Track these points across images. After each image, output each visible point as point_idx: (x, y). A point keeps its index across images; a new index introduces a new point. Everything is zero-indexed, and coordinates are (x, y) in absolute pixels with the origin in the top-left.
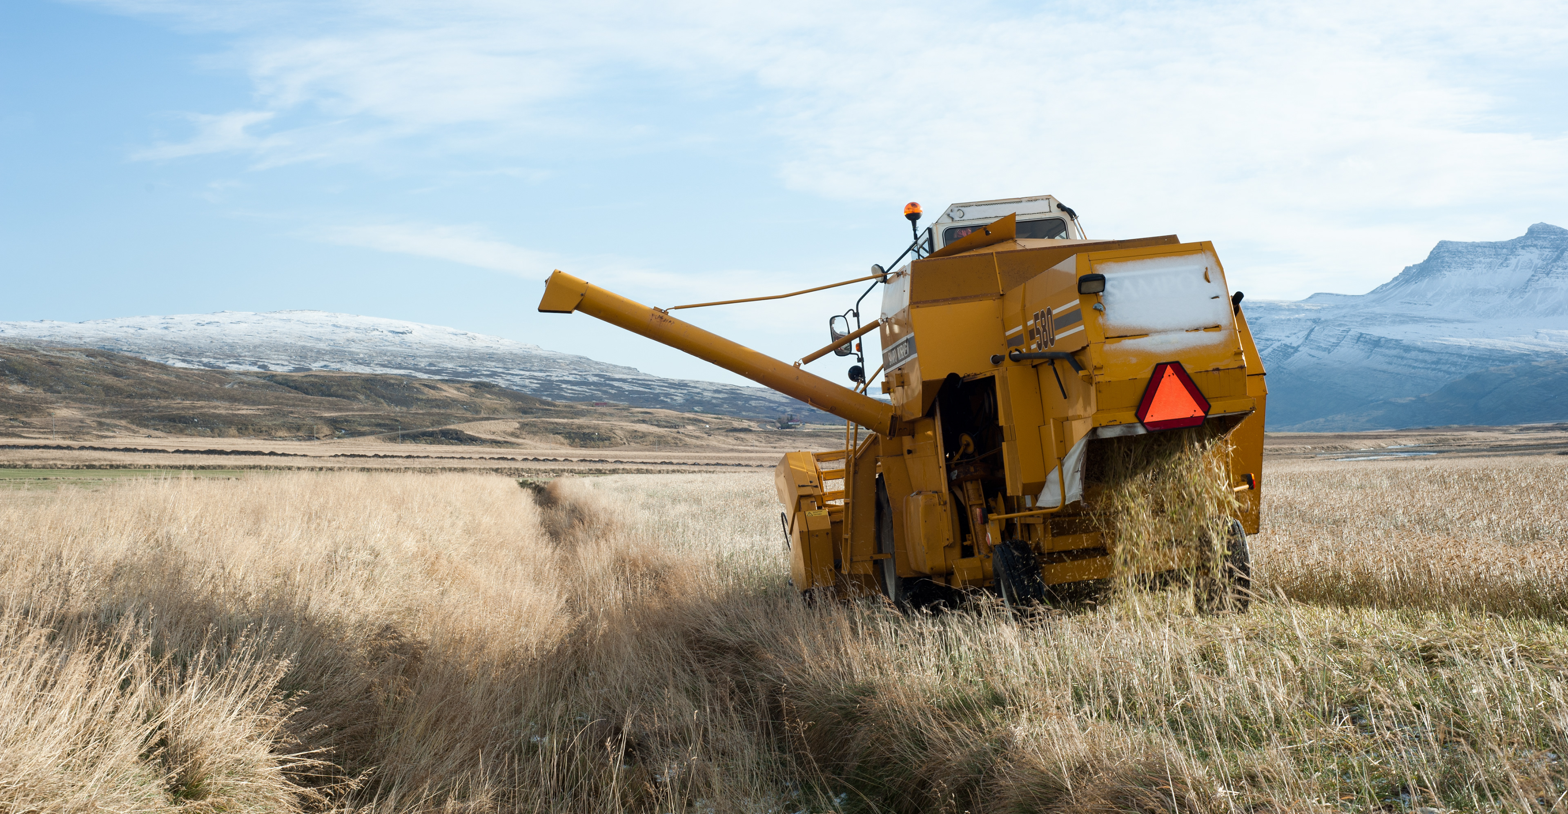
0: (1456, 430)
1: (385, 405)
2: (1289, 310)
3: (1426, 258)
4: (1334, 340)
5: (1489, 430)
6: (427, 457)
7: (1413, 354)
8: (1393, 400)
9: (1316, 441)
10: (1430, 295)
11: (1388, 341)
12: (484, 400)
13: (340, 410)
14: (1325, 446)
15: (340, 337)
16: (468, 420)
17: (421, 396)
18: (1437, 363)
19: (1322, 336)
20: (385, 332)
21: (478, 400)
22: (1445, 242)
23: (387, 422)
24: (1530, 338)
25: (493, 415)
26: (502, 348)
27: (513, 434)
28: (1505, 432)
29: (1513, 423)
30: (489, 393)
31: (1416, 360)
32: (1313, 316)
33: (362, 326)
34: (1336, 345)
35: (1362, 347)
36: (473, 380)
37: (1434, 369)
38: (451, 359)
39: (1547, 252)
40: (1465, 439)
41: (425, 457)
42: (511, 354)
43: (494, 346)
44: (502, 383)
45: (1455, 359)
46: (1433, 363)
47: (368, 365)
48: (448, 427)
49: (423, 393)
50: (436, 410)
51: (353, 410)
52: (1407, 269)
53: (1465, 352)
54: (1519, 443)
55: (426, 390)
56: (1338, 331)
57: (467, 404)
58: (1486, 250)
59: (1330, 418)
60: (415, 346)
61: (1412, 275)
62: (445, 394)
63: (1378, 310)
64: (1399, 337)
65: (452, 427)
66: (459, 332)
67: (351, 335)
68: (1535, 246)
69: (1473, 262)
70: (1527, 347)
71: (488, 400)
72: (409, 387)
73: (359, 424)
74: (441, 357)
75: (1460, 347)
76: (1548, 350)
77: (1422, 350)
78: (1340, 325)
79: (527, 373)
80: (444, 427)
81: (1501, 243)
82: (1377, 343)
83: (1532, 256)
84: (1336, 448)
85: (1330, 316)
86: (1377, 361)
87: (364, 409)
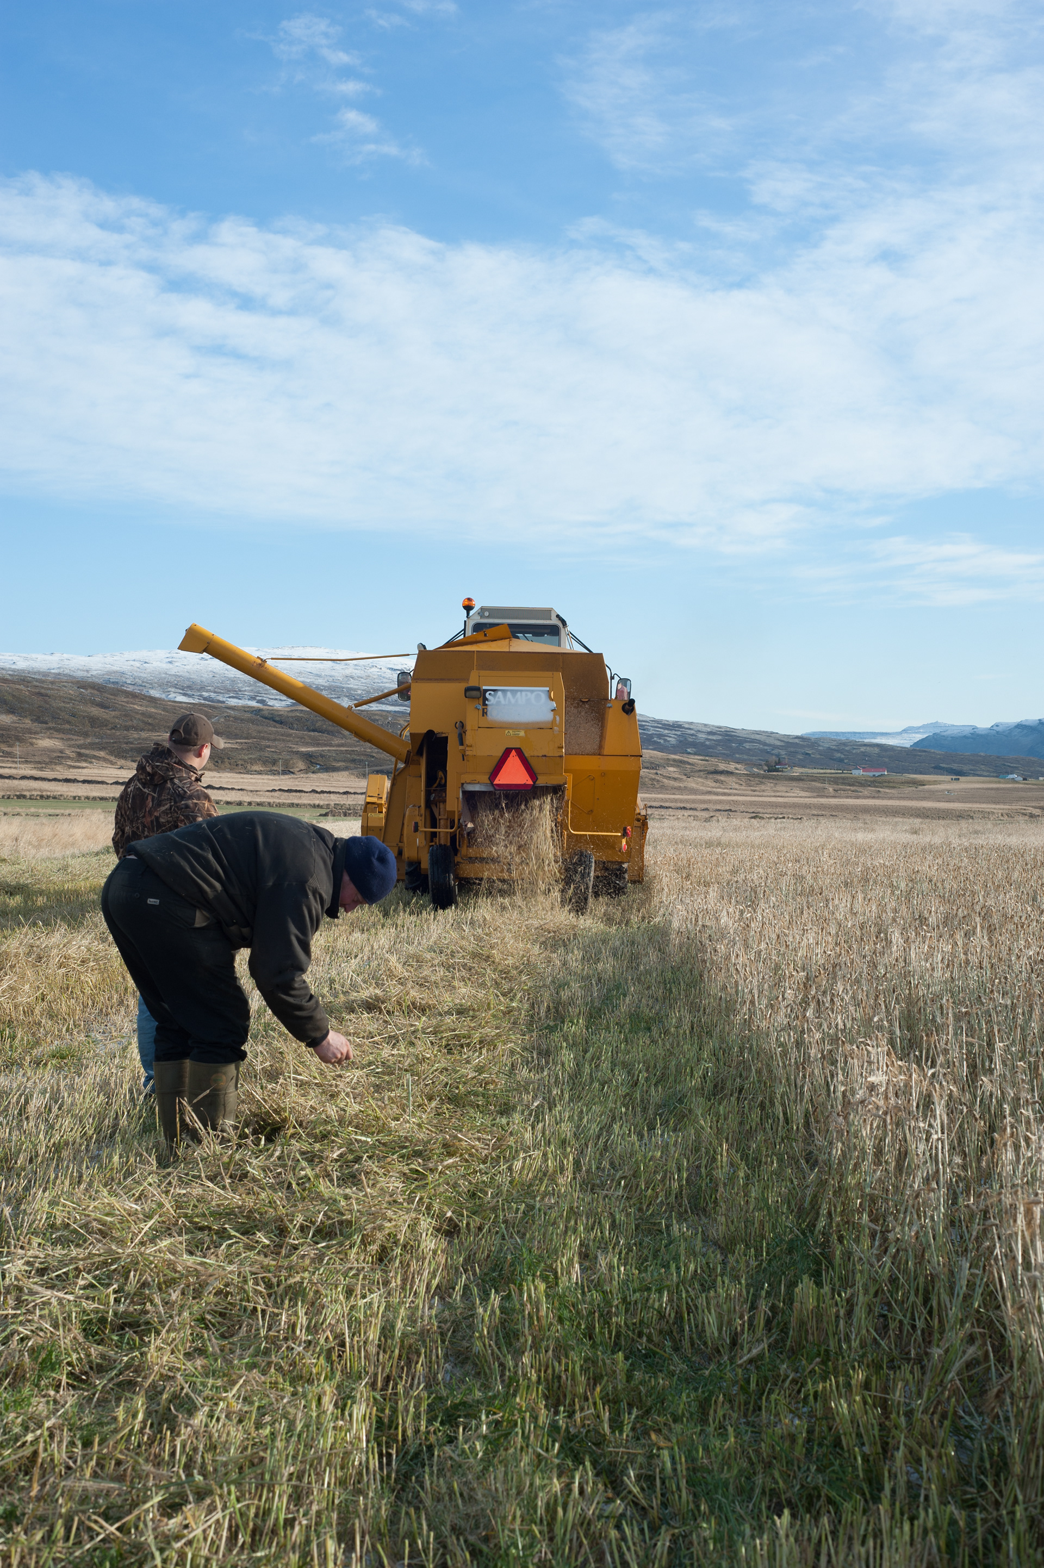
13: (318, 745)
20: (384, 669)
51: (331, 745)
73: (335, 760)
87: (342, 745)
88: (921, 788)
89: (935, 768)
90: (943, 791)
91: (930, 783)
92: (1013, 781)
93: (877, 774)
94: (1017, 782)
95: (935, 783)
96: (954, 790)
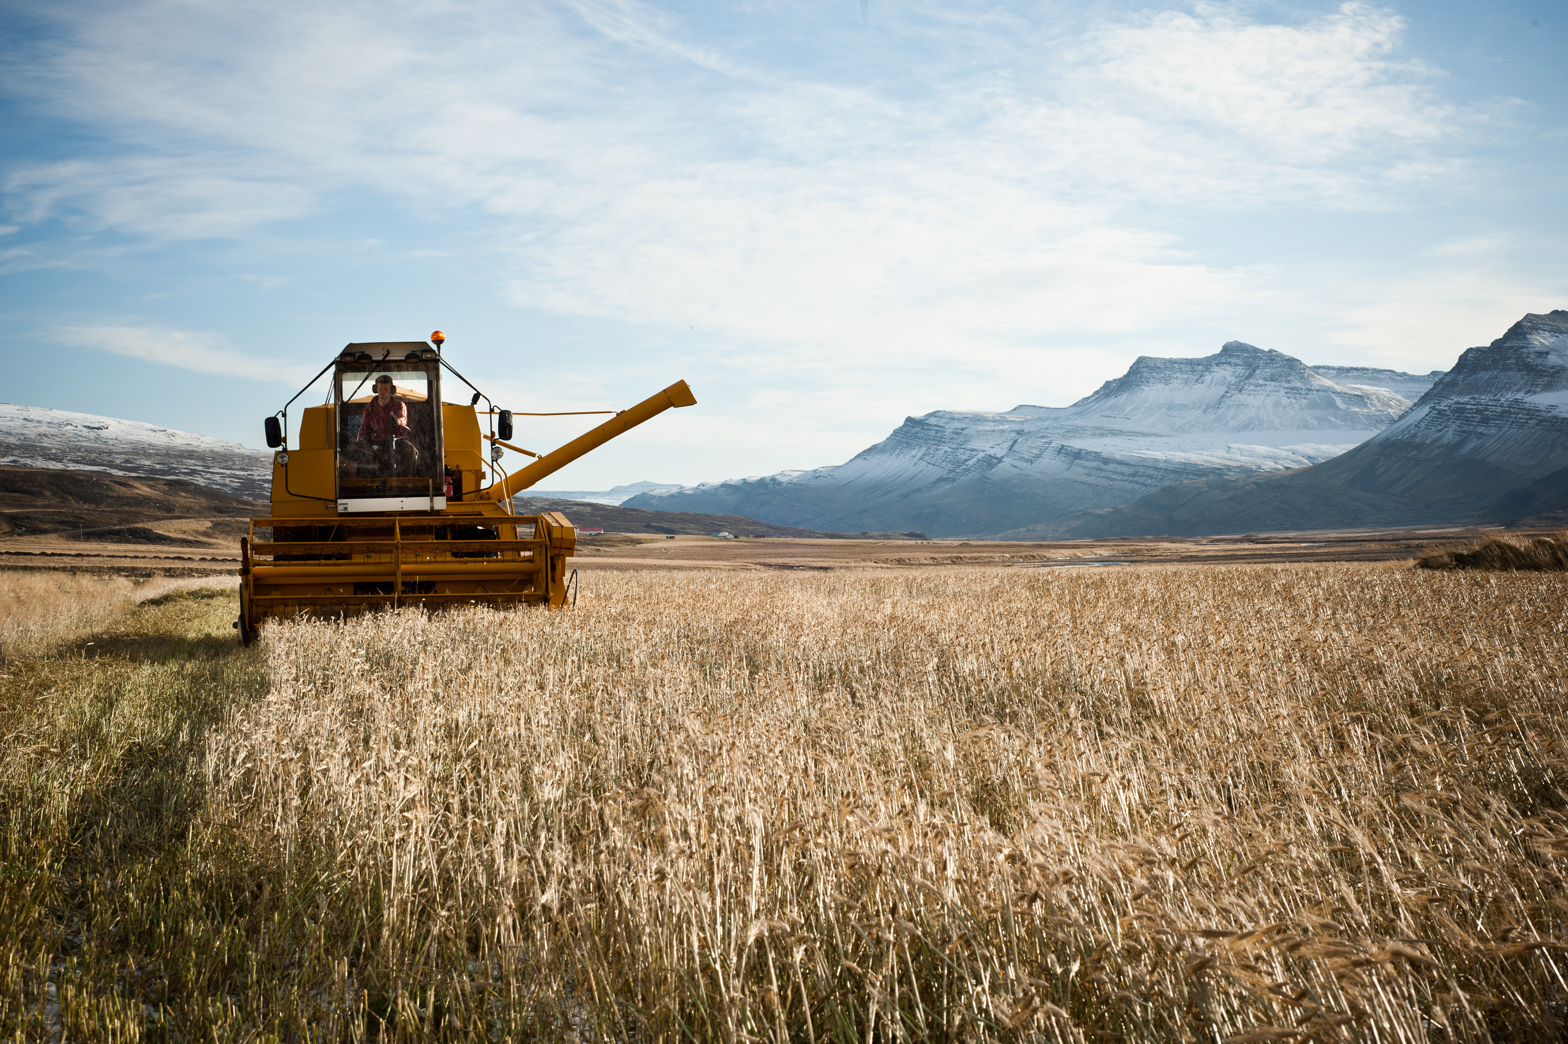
0: (1150, 541)
1: (73, 502)
2: (994, 421)
3: (1125, 373)
4: (1036, 452)
5: (1181, 542)
6: (98, 555)
7: (1112, 466)
8: (1091, 511)
9: (1015, 549)
10: (1128, 409)
11: (1088, 453)
12: (178, 498)
13: (22, 506)
14: (1023, 554)
15: (32, 431)
16: (158, 519)
17: (111, 494)
18: (1134, 475)
19: (1025, 447)
20: (80, 428)
21: (171, 498)
22: (1144, 358)
23: (71, 519)
24: (1222, 453)
25: (187, 513)
26: (203, 445)
27: (205, 534)
28: (1197, 543)
29: (1204, 535)
30: (183, 491)
31: (1115, 473)
32: (1017, 427)
33: (55, 421)
34: (1038, 456)
35: (1063, 458)
36: (171, 477)
37: (1131, 482)
38: (148, 456)
39: (1240, 370)
40: (1157, 550)
41: (95, 556)
42: (212, 451)
43: (195, 443)
44: (201, 481)
45: (1151, 472)
46: (1130, 475)
47: (60, 460)
48: (136, 525)
49: (113, 490)
50: (127, 508)
51: (36, 507)
52: (1108, 384)
53: (1161, 465)
54: (1209, 554)
55: (117, 487)
56: (1040, 443)
57: (160, 502)
58: (1183, 366)
59: (1031, 527)
60: (111, 442)
61: (1112, 389)
62: (136, 491)
63: (1079, 422)
64: (1098, 450)
65: (140, 525)
66: (158, 428)
67: (43, 429)
68: (1229, 363)
69: (1170, 377)
70: (1219, 461)
71: (183, 499)
72: (99, 484)
73: (42, 522)
74: (138, 454)
75: (1157, 460)
76: (1239, 464)
77: (1120, 463)
78: (1042, 437)
79: (228, 472)
80: (132, 526)
81: (1197, 360)
82: (1077, 455)
83: (1225, 373)
84: (1034, 557)
85: (1032, 428)
86: (1077, 472)
87: (48, 506)
88: (638, 546)
89: (646, 526)
90: (660, 549)
91: (646, 541)
92: (725, 539)
93: (594, 533)
94: (729, 540)
95: (652, 541)
96: (670, 548)
